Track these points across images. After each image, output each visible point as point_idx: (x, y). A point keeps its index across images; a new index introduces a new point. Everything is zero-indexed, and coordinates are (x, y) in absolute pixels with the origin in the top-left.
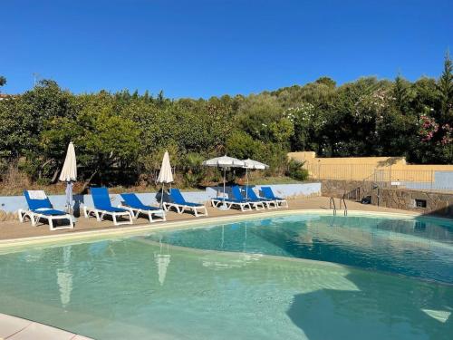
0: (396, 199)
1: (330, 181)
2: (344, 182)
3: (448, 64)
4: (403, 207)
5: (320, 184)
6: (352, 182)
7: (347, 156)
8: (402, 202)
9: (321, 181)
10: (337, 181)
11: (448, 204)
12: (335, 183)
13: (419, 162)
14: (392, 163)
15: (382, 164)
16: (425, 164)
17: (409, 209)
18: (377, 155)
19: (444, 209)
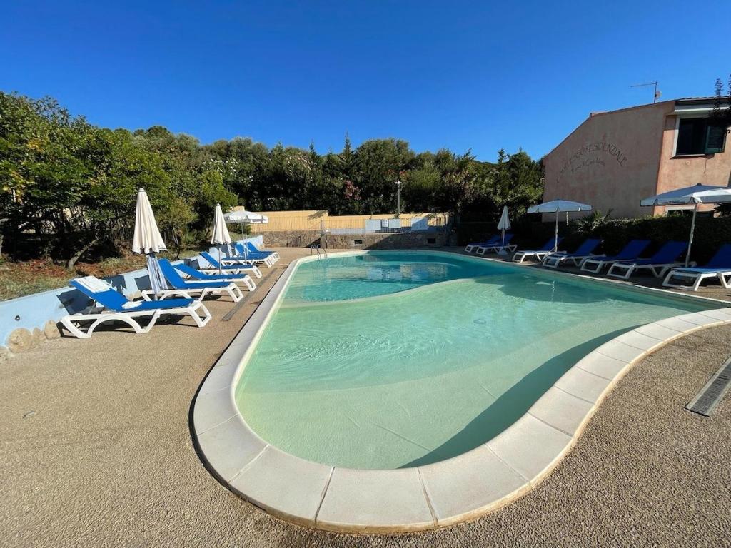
0: (340, 242)
1: (271, 233)
2: (285, 232)
3: (347, 141)
4: (346, 247)
5: (262, 236)
6: (293, 233)
7: (280, 211)
8: (345, 244)
9: (262, 234)
10: (278, 233)
11: (376, 242)
12: (277, 234)
13: (336, 214)
14: (320, 215)
15: (312, 217)
16: (341, 215)
17: (350, 248)
18: (306, 209)
19: (374, 245)
